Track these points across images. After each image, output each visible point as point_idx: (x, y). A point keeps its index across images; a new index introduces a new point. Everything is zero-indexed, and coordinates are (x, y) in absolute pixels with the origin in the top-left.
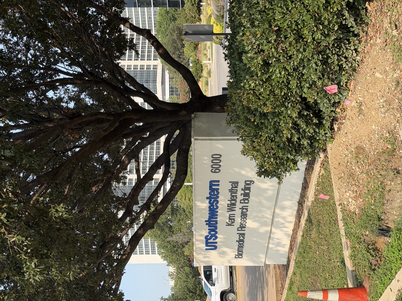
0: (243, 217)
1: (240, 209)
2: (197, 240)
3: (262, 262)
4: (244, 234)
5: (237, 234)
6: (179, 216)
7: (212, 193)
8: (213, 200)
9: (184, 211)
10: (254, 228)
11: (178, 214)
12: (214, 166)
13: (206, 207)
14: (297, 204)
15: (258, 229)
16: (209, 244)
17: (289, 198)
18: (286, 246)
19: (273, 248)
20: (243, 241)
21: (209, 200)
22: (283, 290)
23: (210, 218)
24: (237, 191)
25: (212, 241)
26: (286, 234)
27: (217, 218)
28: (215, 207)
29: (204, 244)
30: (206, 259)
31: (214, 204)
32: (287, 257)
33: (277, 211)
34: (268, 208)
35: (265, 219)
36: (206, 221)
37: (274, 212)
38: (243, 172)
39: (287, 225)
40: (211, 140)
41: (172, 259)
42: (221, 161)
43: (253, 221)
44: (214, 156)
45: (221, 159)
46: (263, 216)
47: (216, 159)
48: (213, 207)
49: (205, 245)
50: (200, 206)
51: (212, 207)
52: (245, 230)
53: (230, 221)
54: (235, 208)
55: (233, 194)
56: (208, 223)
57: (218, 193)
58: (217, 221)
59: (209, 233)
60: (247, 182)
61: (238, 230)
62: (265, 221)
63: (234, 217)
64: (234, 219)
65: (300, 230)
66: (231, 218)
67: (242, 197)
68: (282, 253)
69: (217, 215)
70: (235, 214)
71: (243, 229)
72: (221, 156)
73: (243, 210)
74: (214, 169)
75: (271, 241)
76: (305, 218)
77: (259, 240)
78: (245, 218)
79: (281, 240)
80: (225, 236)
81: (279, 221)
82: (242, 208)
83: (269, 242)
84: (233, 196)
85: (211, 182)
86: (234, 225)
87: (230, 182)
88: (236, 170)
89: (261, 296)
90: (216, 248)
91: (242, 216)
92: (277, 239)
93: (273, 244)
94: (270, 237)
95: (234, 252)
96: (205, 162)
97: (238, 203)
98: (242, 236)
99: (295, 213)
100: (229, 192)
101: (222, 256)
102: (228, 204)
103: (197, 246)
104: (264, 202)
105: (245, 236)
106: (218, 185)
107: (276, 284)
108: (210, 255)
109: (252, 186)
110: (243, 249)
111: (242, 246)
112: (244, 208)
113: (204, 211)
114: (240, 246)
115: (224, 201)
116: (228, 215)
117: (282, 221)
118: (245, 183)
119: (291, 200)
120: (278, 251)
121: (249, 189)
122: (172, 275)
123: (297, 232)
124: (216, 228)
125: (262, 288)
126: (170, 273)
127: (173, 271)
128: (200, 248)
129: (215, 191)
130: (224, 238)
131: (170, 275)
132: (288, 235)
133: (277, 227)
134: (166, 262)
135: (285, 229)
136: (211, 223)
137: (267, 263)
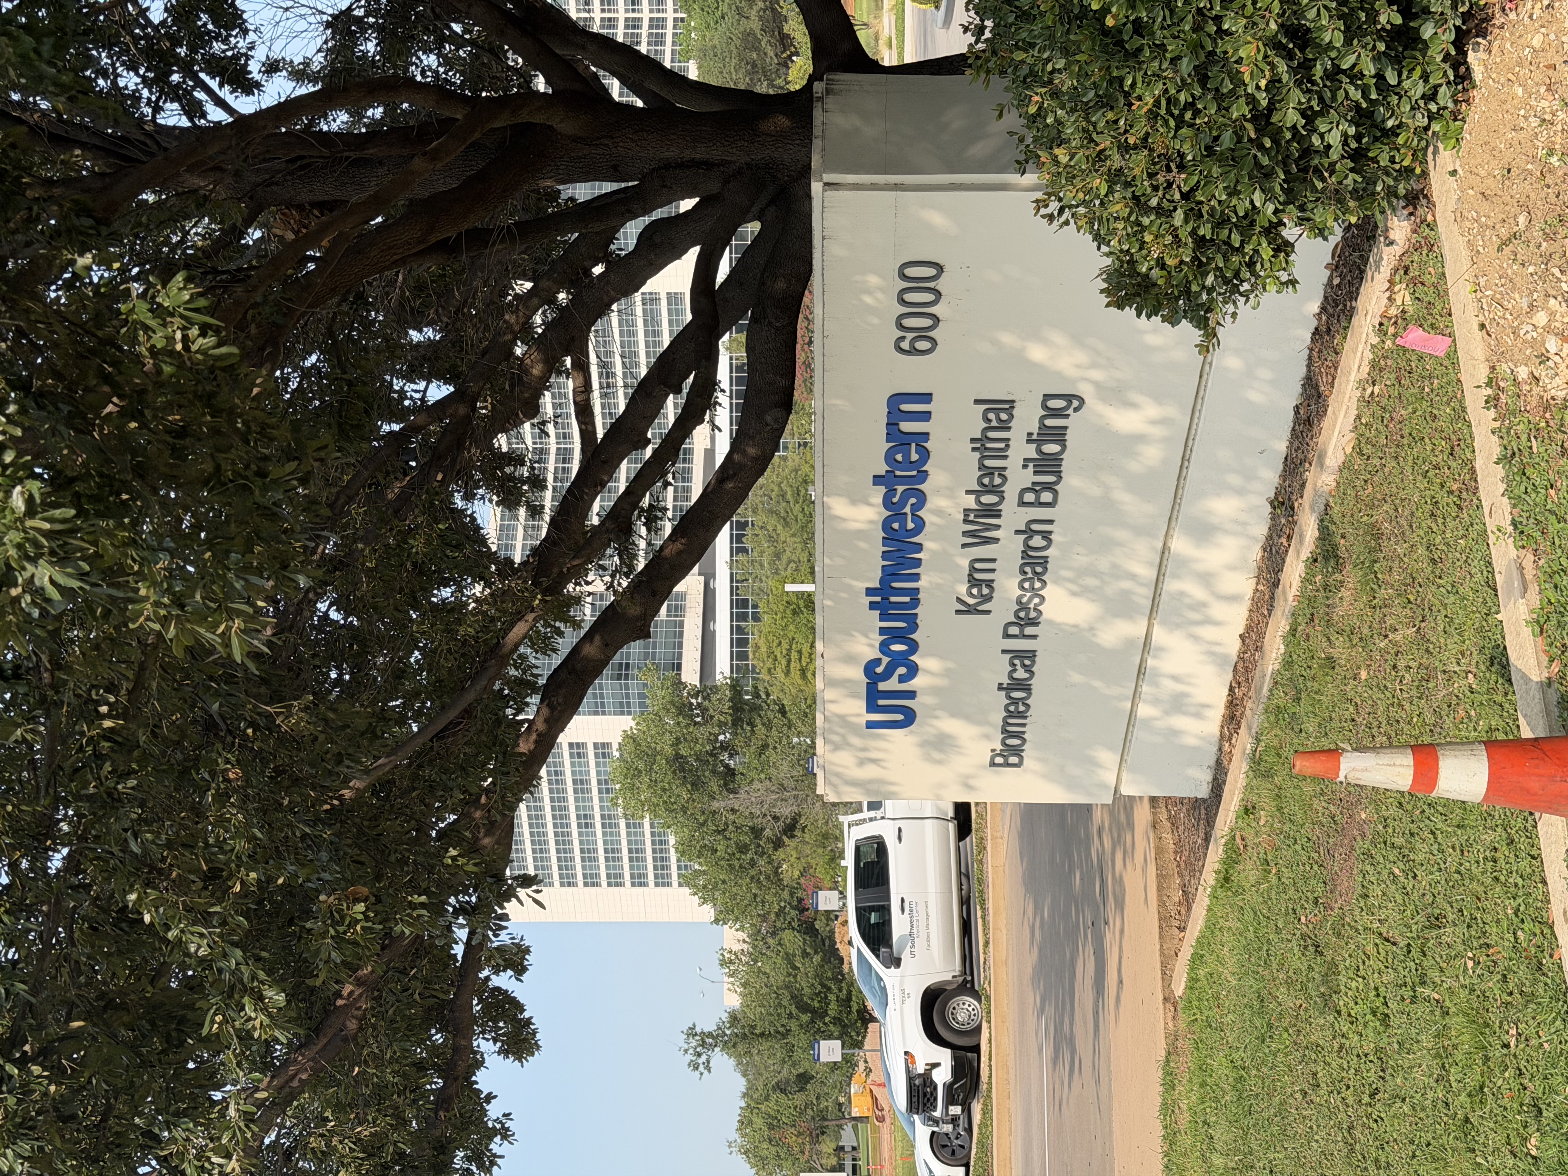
0: (1030, 575)
1: (1018, 532)
2: (831, 683)
3: (1105, 786)
4: (1031, 655)
5: (1004, 652)
6: (760, 729)
7: (899, 457)
8: (900, 489)
9: (783, 711)
10: (1076, 626)
11: (758, 721)
12: (909, 322)
13: (871, 522)
14: (1269, 509)
15: (1091, 629)
16: (881, 702)
17: (1234, 480)
18: (1209, 713)
19: (1156, 719)
20: (1028, 689)
21: (882, 489)
22: (1189, 909)
23: (889, 575)
24: (1008, 446)
25: (891, 684)
26: (1211, 653)
27: (916, 577)
28: (910, 525)
29: (860, 698)
30: (869, 772)
31: (907, 509)
32: (1212, 761)
33: (1179, 544)
34: (1140, 531)
35: (1126, 585)
36: (870, 592)
37: (1165, 549)
38: (1037, 353)
39: (1219, 610)
40: (897, 187)
41: (733, 897)
42: (938, 294)
43: (1074, 594)
44: (911, 272)
45: (940, 284)
46: (1115, 566)
47: (919, 284)
48: (903, 525)
49: (862, 705)
50: (844, 520)
51: (896, 526)
52: (1035, 637)
53: (975, 591)
54: (998, 527)
55: (988, 463)
56: (878, 599)
57: (925, 454)
58: (917, 590)
59: (884, 647)
60: (1054, 404)
61: (1007, 636)
62: (1126, 594)
63: (993, 571)
64: (989, 584)
65: (1279, 613)
66: (978, 576)
67: (1028, 477)
68: (1191, 741)
69: (918, 563)
70: (993, 560)
71: (1029, 631)
72: (940, 268)
73: (1031, 537)
74: (910, 336)
75: (1145, 688)
76: (1306, 552)
77: (1097, 684)
78: (1040, 580)
79: (1189, 684)
80: (950, 665)
81: (1182, 594)
82: (1028, 532)
83: (1136, 695)
84: (990, 472)
85: (896, 400)
86: (988, 612)
87: (977, 402)
88: (1007, 339)
89: (1092, 958)
90: (909, 718)
91: (1028, 569)
92: (1175, 678)
93: (1156, 701)
94: (1141, 671)
95: (987, 737)
96: (868, 299)
97: (1009, 506)
98: (1024, 666)
99: (1255, 553)
100: (974, 449)
101: (936, 755)
102: (967, 511)
103: (830, 707)
104: (1124, 498)
105: (1034, 662)
106: (926, 416)
107: (1159, 890)
108: (885, 750)
109: (1074, 423)
110: (1024, 725)
111: (1022, 708)
112: (1035, 527)
113: (863, 545)
114: (1012, 708)
115: (950, 493)
116: (965, 563)
117: (1196, 591)
118: (1045, 407)
119: (1240, 492)
120: (1175, 733)
121: (1059, 435)
122: (731, 962)
123: (1261, 635)
124: (914, 626)
125: (1098, 925)
126: (727, 956)
127: (736, 947)
128: (842, 718)
129: (913, 445)
130: (947, 673)
131: (723, 963)
132: (1219, 659)
133: (1178, 624)
134: (708, 912)
135: (1208, 632)
136: (893, 599)
137: (1126, 790)
